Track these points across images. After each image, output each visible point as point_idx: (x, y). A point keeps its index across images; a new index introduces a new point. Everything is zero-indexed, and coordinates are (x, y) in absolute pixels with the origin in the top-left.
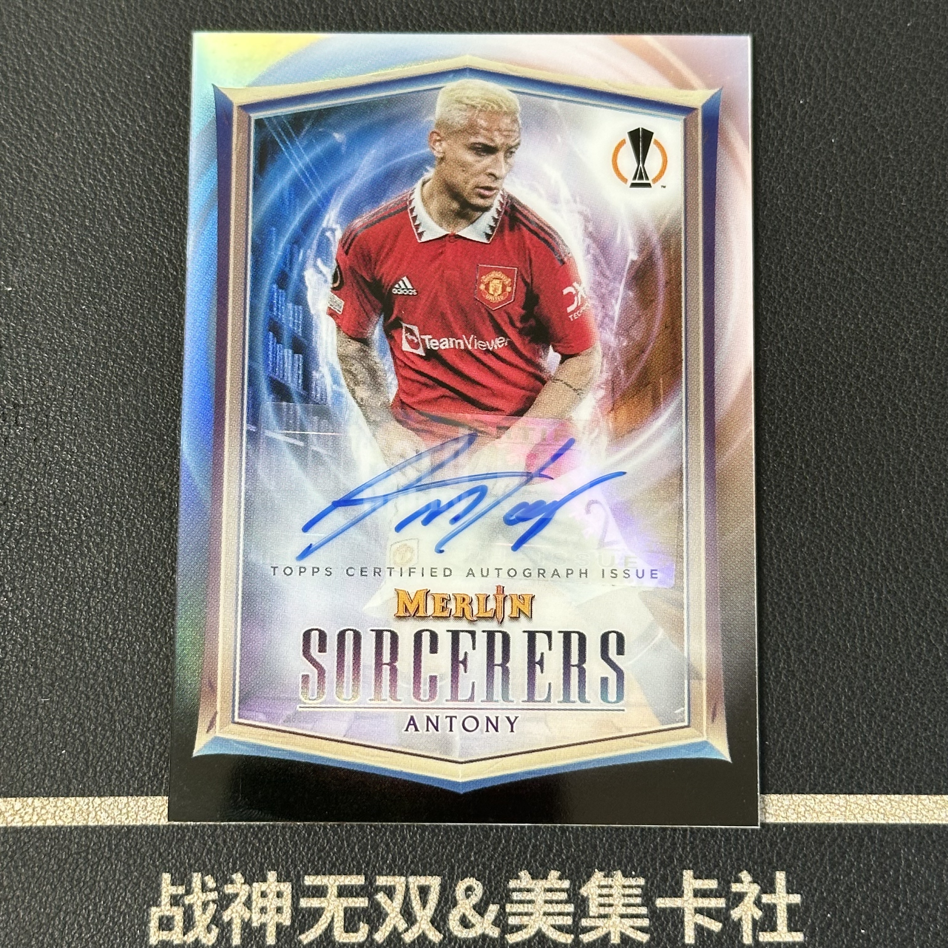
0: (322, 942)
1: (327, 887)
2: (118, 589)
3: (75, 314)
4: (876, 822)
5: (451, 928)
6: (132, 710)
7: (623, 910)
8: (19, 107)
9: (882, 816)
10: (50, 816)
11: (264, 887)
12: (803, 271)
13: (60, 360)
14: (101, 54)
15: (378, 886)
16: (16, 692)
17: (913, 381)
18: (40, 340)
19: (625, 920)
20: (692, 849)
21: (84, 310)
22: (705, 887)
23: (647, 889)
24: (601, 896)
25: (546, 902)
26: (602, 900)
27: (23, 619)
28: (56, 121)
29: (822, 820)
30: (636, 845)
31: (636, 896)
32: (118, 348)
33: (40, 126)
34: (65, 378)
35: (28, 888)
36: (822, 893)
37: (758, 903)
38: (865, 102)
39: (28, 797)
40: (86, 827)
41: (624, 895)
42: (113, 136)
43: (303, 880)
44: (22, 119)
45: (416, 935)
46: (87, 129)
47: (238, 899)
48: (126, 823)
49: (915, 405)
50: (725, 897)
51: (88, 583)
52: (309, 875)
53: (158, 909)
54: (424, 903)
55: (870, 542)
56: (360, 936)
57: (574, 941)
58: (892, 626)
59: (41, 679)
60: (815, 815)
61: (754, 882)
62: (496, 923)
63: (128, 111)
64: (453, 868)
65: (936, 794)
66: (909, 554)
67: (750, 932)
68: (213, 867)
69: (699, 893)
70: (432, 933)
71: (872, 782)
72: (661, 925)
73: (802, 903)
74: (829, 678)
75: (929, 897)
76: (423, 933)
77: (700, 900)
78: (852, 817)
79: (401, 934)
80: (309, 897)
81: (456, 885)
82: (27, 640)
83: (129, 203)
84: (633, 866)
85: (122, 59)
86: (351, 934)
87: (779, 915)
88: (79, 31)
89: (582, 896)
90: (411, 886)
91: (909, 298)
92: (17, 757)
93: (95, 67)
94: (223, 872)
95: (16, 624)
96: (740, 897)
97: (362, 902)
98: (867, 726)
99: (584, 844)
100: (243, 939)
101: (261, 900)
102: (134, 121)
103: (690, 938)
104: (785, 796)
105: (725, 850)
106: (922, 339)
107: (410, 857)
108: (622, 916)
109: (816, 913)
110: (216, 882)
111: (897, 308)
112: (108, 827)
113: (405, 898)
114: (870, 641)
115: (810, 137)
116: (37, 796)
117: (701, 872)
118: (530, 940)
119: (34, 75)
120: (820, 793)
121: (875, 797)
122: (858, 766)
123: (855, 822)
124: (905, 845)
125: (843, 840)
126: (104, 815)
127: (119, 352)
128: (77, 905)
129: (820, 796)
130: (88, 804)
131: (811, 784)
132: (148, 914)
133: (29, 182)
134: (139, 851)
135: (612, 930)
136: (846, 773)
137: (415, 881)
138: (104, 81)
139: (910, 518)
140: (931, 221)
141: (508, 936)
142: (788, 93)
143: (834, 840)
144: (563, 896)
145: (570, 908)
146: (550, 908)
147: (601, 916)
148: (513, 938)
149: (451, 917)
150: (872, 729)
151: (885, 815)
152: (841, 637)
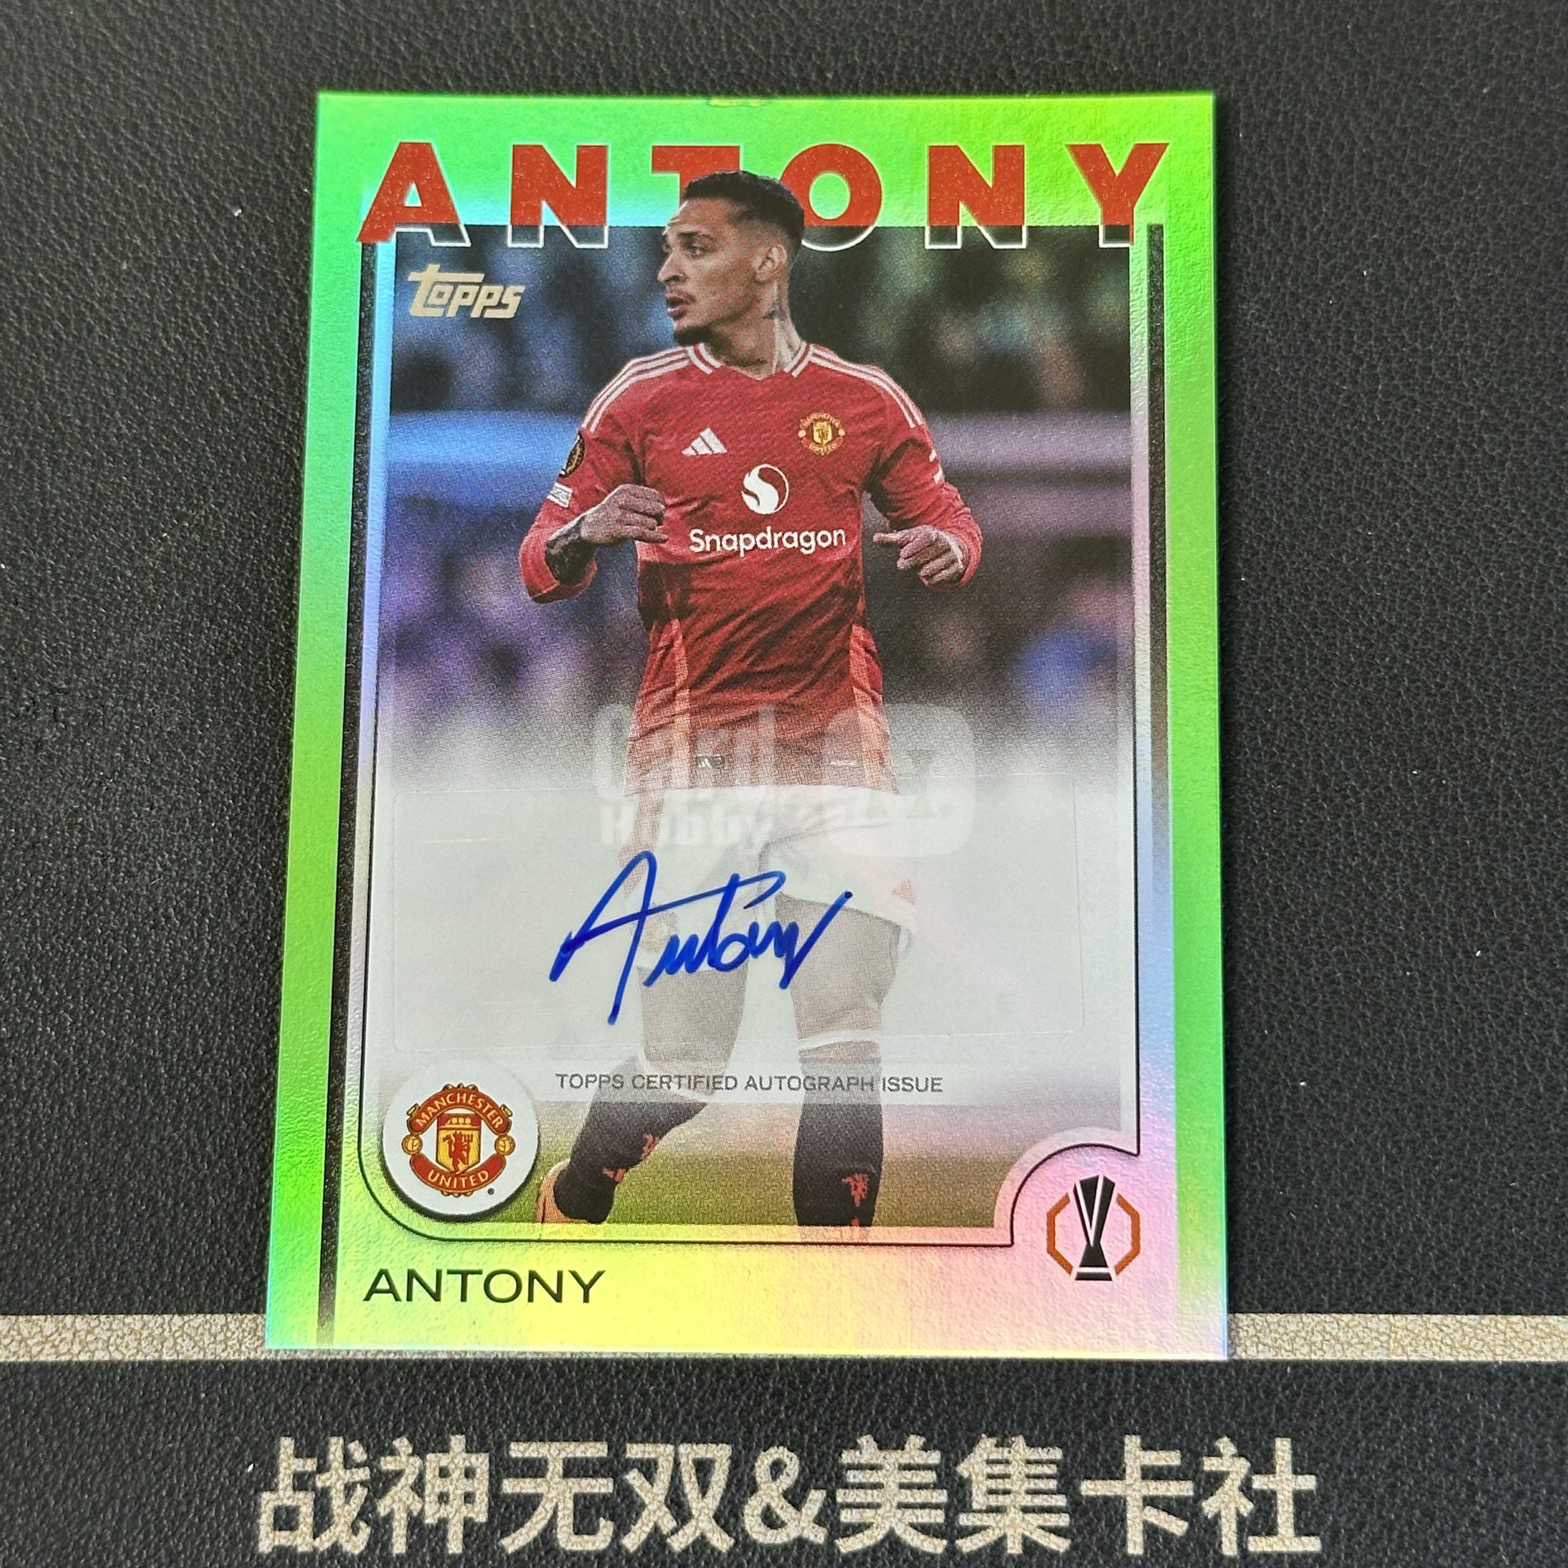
0: (537, 1548)
1: (546, 1462)
2: (213, 982)
3: (150, 546)
4: (1437, 1358)
5: (747, 1528)
6: (234, 1176)
7: (1028, 1501)
8: (66, 220)
9: (1448, 1350)
10: (100, 1345)
11: (444, 1460)
12: (1318, 477)
13: (126, 618)
14: (197, 137)
15: (628, 1460)
16: (47, 1147)
17: (1494, 653)
18: (94, 587)
19: (1029, 1517)
20: (1138, 1401)
21: (164, 540)
22: (1162, 1463)
23: (1065, 1466)
24: (991, 1477)
25: (902, 1486)
26: (992, 1484)
27: (59, 1028)
28: (124, 243)
29: (1351, 1355)
30: (1047, 1394)
31: (1049, 1477)
32: (218, 600)
33: (99, 250)
34: (132, 647)
35: (64, 1459)
36: (1350, 1473)
37: (1246, 1488)
38: (1416, 212)
39: (64, 1313)
40: (158, 1363)
41: (1028, 1476)
42: (213, 267)
43: (508, 1449)
44: (70, 239)
45: (691, 1540)
46: (173, 256)
47: (403, 1480)
48: (224, 1356)
49: (1498, 691)
50: (1193, 1479)
51: (166, 972)
52: (518, 1441)
53: (274, 1496)
54: (704, 1488)
55: (1425, 909)
56: (600, 1541)
57: (947, 1549)
58: (1463, 1046)
59: (88, 1127)
60: (1339, 1347)
61: (1240, 1455)
62: (819, 1520)
63: (239, 228)
64: (750, 1431)
65: (1534, 1313)
66: (1488, 928)
67: (1234, 1538)
68: (361, 1428)
69: (1151, 1474)
70: (717, 1536)
71: (1429, 1295)
72: (1089, 1524)
73: (1318, 1489)
74: (1360, 1126)
75: (1523, 1480)
76: (703, 1536)
77: (1153, 1484)
78: (1400, 1351)
79: (667, 1536)
80: (516, 1476)
81: (755, 1459)
82: (66, 1063)
83: (238, 374)
84: (1043, 1429)
85: (231, 146)
86: (586, 1537)
87: (1280, 1509)
88: (162, 102)
89: (961, 1477)
90: (683, 1460)
91: (1486, 520)
92: (49, 1250)
93: (187, 159)
94: (378, 1436)
95: (50, 1036)
96: (1216, 1480)
97: (603, 1486)
98: (1424, 1203)
99: (962, 1392)
100: (410, 1546)
101: (439, 1481)
102: (248, 244)
103: (1135, 1546)
104: (1290, 1317)
105: (1193, 1403)
106: (1509, 585)
107: (682, 1412)
108: (1026, 1510)
109: (1340, 1505)
110: (367, 1451)
111: (1468, 536)
112: (192, 1363)
113: (673, 1478)
114: (1425, 1068)
115: (1327, 267)
116: (79, 1312)
117: (1153, 1438)
118: (874, 1549)
119: (90, 170)
120: (1347, 1312)
121: (1436, 1319)
122: (1409, 1268)
123: (1405, 1358)
124: (1484, 1396)
125: (1385, 1387)
126: (188, 1343)
127: (220, 606)
128: (142, 1491)
129: (1346, 1318)
130: (162, 1325)
131: (1331, 1296)
132: (257, 1505)
133: (79, 339)
134: (243, 1402)
135: (1010, 1532)
136: (1388, 1280)
137: (690, 1452)
138: (202, 182)
139: (1490, 870)
140: (1523, 399)
141: (839, 1542)
142: (1292, 198)
143: (1370, 1387)
144: (930, 1477)
145: (941, 1497)
146: (908, 1496)
147: (991, 1510)
148: (848, 1545)
149: (747, 1510)
150: (1429, 1207)
151: (1452, 1347)
152: (1380, 1062)
